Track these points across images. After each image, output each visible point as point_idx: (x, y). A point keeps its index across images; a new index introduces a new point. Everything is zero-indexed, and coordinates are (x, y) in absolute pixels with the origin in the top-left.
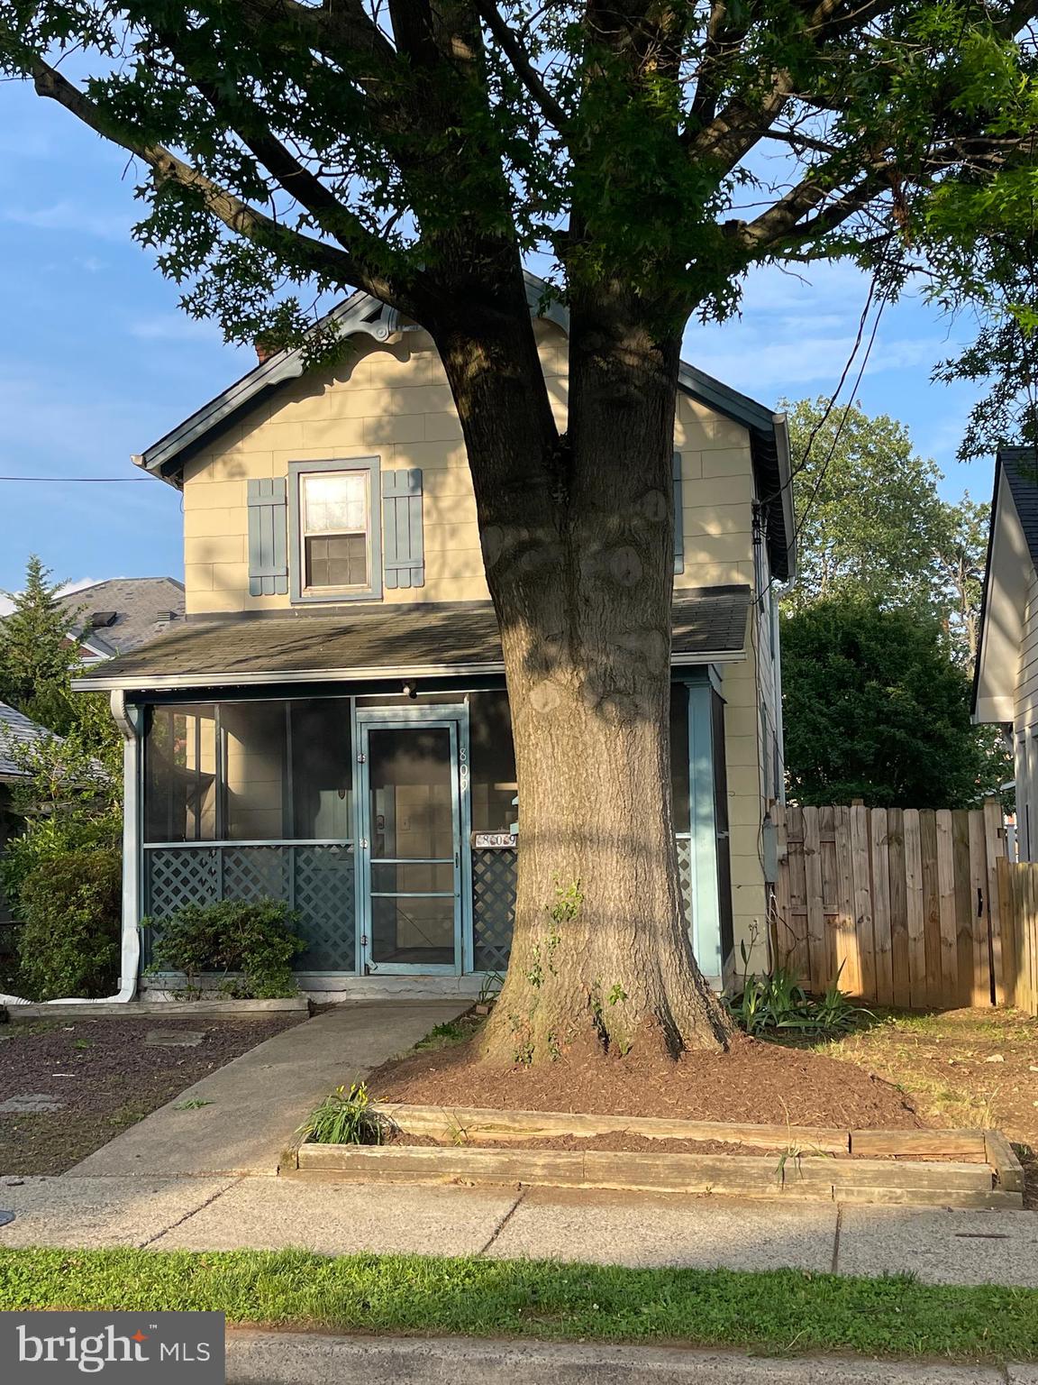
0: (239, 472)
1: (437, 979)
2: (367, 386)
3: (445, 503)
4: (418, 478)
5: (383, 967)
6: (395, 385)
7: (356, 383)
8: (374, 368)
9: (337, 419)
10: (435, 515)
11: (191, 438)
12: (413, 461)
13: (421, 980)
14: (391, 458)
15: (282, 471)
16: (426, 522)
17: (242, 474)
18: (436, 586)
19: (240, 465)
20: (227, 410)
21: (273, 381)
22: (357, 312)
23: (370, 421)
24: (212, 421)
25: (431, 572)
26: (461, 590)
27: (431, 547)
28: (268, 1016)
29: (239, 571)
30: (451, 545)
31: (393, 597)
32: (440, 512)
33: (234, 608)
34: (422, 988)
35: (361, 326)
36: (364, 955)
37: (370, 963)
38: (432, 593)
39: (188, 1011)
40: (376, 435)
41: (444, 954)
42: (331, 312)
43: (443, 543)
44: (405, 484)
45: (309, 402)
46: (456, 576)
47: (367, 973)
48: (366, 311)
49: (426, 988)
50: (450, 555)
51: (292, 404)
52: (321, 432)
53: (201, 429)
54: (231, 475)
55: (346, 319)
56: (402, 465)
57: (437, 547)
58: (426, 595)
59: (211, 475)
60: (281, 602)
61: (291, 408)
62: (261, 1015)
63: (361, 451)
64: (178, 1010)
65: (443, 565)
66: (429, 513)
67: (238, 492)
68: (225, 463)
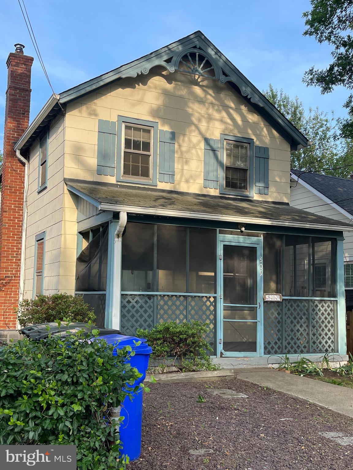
0: (94, 114)
1: (252, 359)
2: (154, 90)
3: (184, 149)
4: (173, 136)
5: (228, 354)
6: (166, 93)
7: (150, 87)
8: (157, 83)
9: (141, 101)
10: (179, 153)
11: (83, 92)
12: (171, 128)
13: (245, 359)
14: (163, 124)
15: (115, 119)
16: (176, 156)
17: (96, 115)
18: (179, 184)
19: (94, 110)
20: (102, 83)
22: (161, 57)
23: (154, 106)
24: (94, 87)
25: (177, 177)
26: (188, 188)
27: (177, 166)
29: (93, 161)
30: (186, 167)
31: (161, 186)
32: (182, 152)
34: (246, 363)
36: (220, 347)
37: (223, 351)
38: (177, 186)
39: (180, 378)
40: (155, 113)
41: (251, 347)
43: (182, 166)
44: (169, 136)
45: (128, 90)
46: (187, 181)
47: (221, 356)
48: (166, 58)
50: (185, 172)
51: (120, 89)
52: (133, 105)
54: (90, 114)
56: (166, 128)
57: (180, 167)
58: (175, 187)
59: (80, 112)
60: (112, 180)
63: (150, 119)
64: (175, 378)
65: (182, 175)
66: (177, 152)
67: (93, 125)
68: (87, 108)
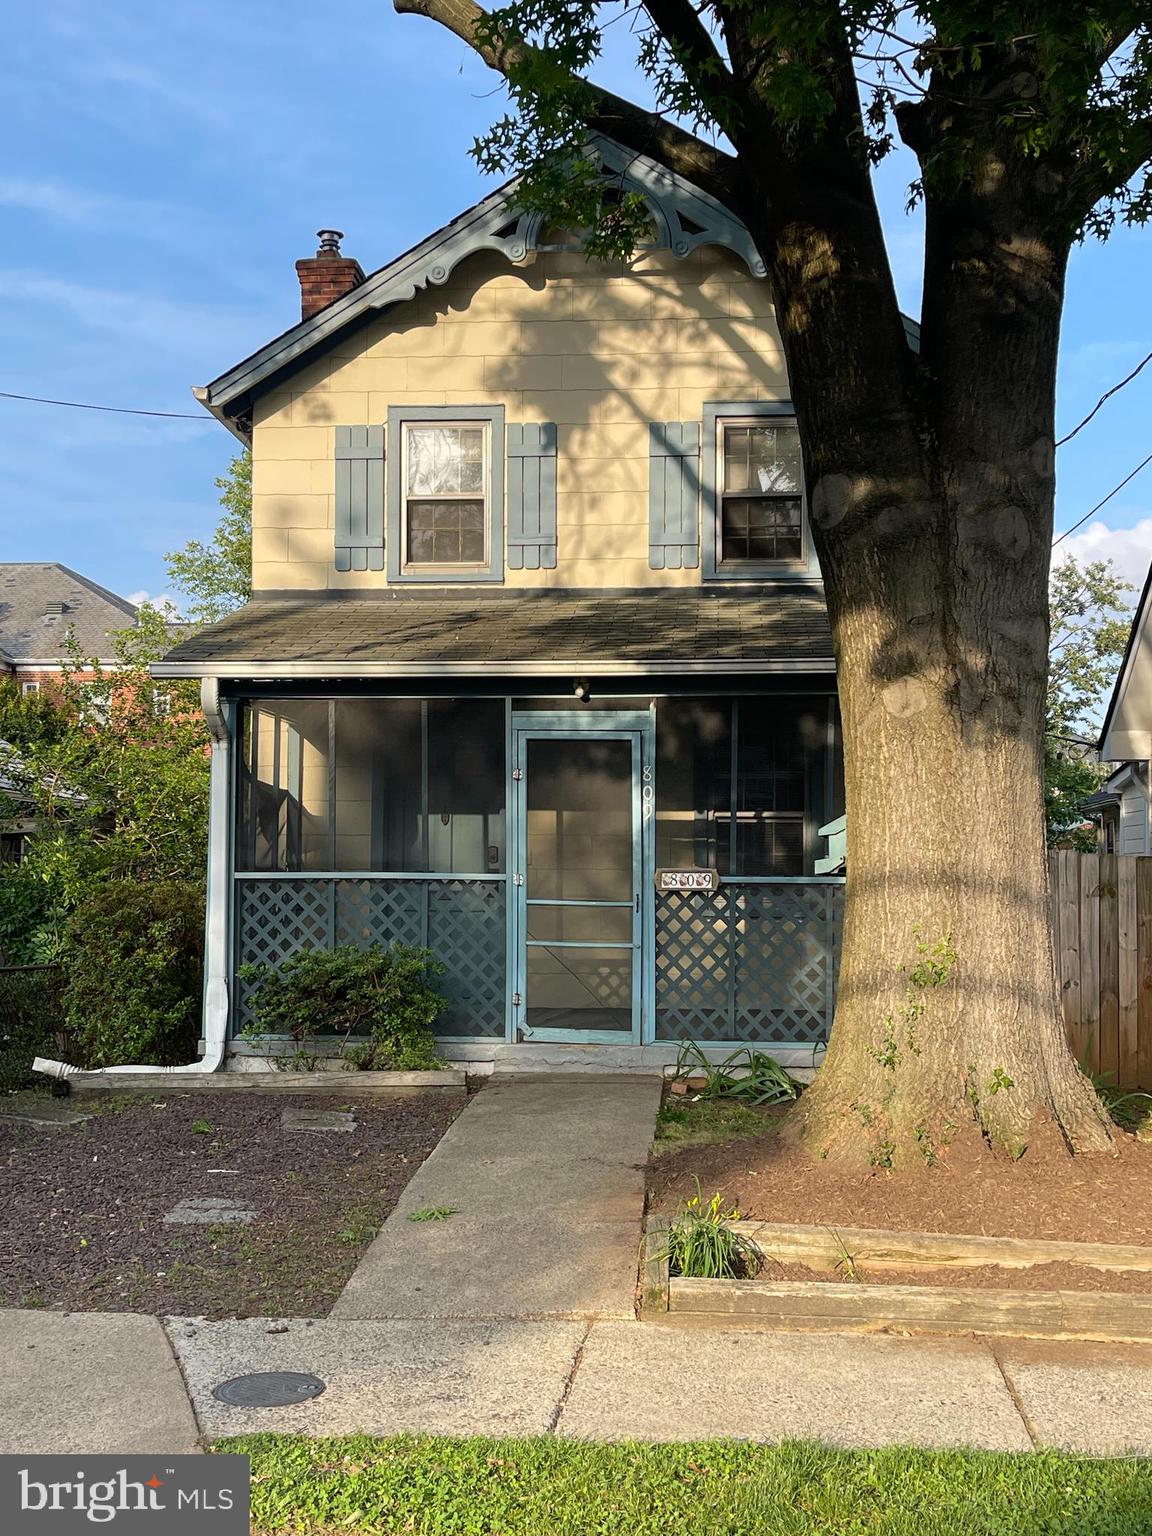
0: (324, 414)
1: (611, 1049)
2: (490, 317)
3: (585, 467)
4: (552, 436)
5: (541, 1033)
6: (526, 318)
7: (477, 312)
8: (500, 295)
9: (452, 356)
10: (571, 481)
11: (269, 368)
12: (545, 413)
13: (590, 1049)
14: (519, 407)
15: (380, 418)
16: (560, 489)
17: (328, 417)
18: (570, 568)
19: (324, 406)
20: (317, 336)
21: (377, 304)
22: (486, 224)
23: (494, 361)
24: (297, 350)
25: (565, 550)
26: (601, 574)
27: (566, 519)
28: (414, 1092)
29: (323, 539)
30: (590, 518)
31: (517, 579)
32: (577, 478)
33: (315, 584)
34: (591, 1060)
35: (491, 242)
36: (515, 1017)
37: (525, 1027)
38: (565, 576)
39: (310, 1084)
40: (498, 379)
41: (618, 1018)
42: (454, 222)
43: (581, 516)
44: (535, 441)
45: (416, 333)
46: (596, 558)
47: (520, 1040)
48: (498, 223)
49: (598, 1060)
50: (589, 531)
51: (393, 334)
52: (431, 371)
53: (283, 358)
54: (313, 417)
55: (472, 232)
56: (532, 417)
57: (573, 520)
58: (557, 578)
59: (286, 415)
60: (376, 580)
61: (393, 339)
62: (404, 1090)
63: (481, 398)
64: (296, 1083)
65: (579, 543)
66: (563, 477)
67: (321, 442)
68: (306, 402)
